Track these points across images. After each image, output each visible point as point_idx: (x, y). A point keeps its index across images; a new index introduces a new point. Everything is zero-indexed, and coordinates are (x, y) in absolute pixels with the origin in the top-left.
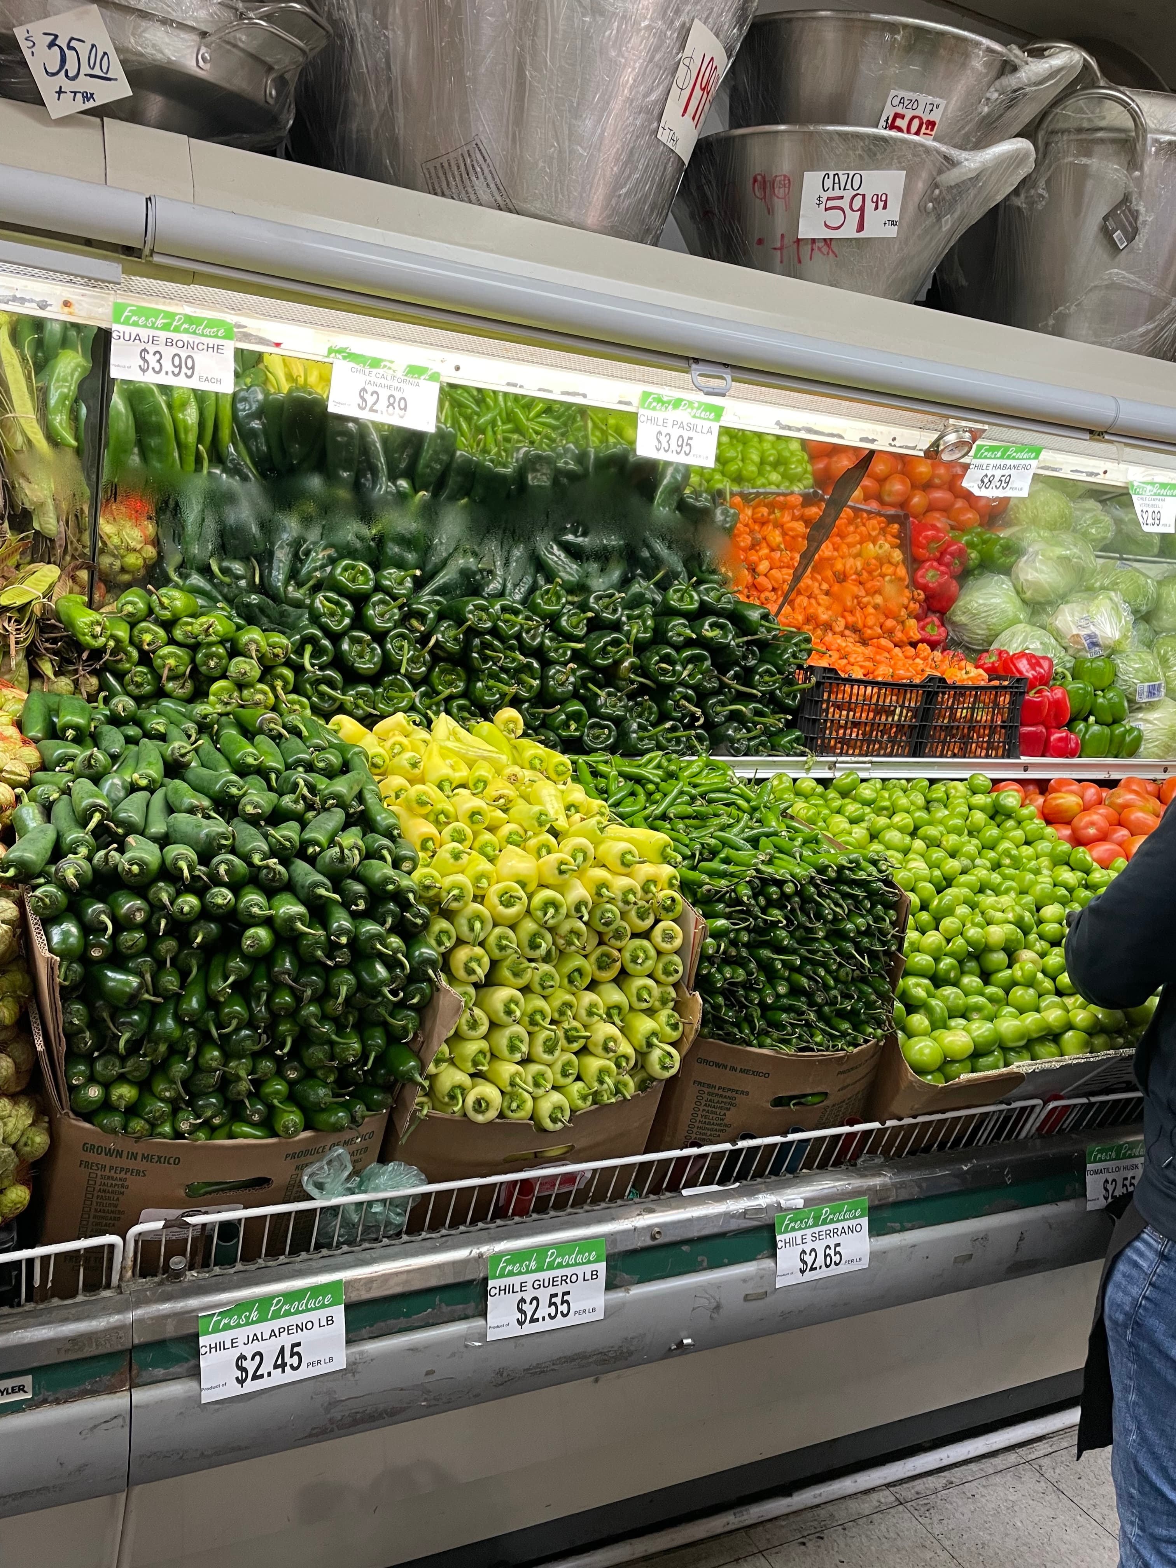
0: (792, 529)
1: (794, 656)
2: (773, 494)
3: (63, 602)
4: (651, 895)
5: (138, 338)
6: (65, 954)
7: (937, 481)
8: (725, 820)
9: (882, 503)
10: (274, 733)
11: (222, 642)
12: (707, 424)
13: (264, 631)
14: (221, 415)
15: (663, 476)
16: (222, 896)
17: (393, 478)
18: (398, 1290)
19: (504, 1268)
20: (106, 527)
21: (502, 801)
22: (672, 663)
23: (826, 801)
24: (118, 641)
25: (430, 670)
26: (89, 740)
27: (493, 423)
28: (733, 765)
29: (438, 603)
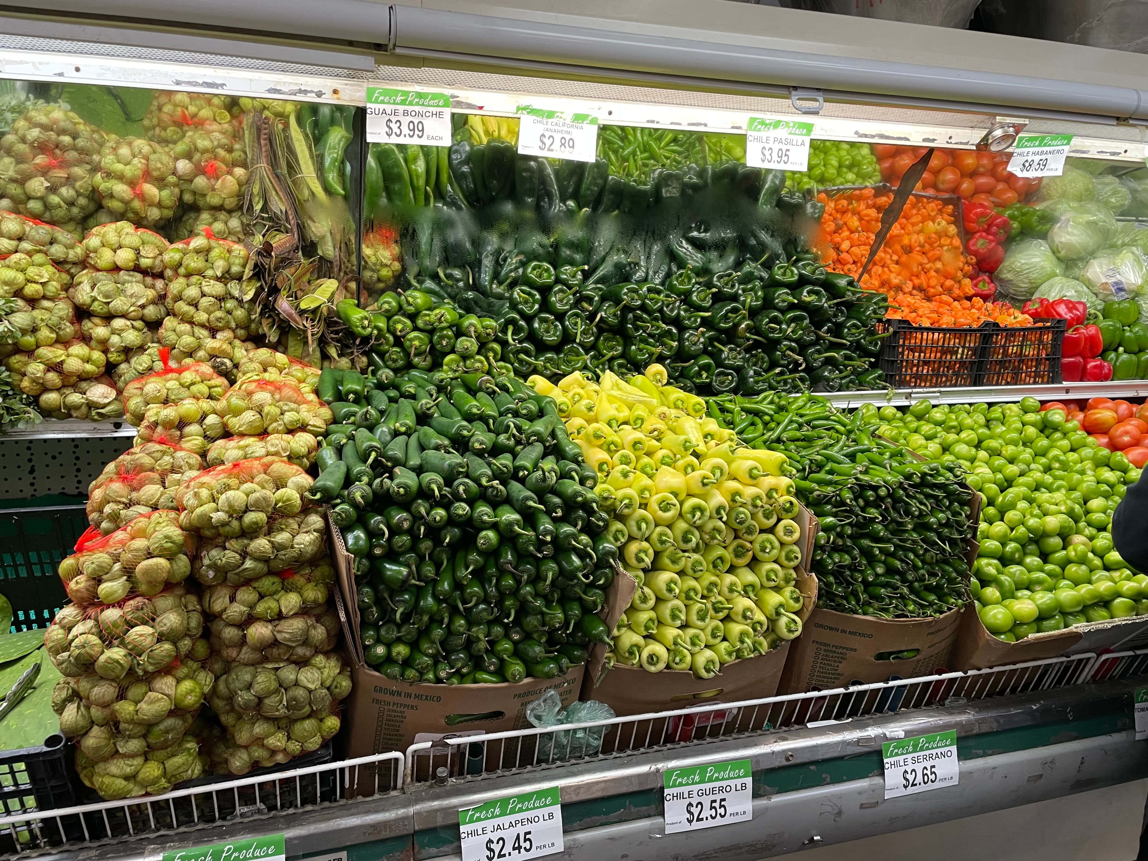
0: (867, 215)
1: (874, 312)
2: (850, 189)
3: (341, 305)
4: (773, 500)
5: (384, 112)
6: (357, 552)
7: (982, 170)
8: (827, 441)
9: (937, 190)
10: (490, 390)
11: (450, 327)
12: (800, 138)
13: (479, 317)
14: (441, 164)
15: (764, 182)
16: (462, 509)
17: (563, 200)
18: (599, 794)
19: (675, 780)
20: (367, 251)
21: (656, 433)
22: (779, 323)
23: (905, 423)
24: (379, 330)
25: (597, 339)
26: (364, 401)
27: (634, 154)
28: (829, 399)
29: (600, 289)
